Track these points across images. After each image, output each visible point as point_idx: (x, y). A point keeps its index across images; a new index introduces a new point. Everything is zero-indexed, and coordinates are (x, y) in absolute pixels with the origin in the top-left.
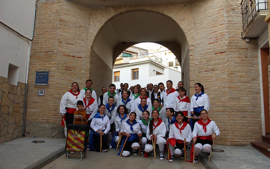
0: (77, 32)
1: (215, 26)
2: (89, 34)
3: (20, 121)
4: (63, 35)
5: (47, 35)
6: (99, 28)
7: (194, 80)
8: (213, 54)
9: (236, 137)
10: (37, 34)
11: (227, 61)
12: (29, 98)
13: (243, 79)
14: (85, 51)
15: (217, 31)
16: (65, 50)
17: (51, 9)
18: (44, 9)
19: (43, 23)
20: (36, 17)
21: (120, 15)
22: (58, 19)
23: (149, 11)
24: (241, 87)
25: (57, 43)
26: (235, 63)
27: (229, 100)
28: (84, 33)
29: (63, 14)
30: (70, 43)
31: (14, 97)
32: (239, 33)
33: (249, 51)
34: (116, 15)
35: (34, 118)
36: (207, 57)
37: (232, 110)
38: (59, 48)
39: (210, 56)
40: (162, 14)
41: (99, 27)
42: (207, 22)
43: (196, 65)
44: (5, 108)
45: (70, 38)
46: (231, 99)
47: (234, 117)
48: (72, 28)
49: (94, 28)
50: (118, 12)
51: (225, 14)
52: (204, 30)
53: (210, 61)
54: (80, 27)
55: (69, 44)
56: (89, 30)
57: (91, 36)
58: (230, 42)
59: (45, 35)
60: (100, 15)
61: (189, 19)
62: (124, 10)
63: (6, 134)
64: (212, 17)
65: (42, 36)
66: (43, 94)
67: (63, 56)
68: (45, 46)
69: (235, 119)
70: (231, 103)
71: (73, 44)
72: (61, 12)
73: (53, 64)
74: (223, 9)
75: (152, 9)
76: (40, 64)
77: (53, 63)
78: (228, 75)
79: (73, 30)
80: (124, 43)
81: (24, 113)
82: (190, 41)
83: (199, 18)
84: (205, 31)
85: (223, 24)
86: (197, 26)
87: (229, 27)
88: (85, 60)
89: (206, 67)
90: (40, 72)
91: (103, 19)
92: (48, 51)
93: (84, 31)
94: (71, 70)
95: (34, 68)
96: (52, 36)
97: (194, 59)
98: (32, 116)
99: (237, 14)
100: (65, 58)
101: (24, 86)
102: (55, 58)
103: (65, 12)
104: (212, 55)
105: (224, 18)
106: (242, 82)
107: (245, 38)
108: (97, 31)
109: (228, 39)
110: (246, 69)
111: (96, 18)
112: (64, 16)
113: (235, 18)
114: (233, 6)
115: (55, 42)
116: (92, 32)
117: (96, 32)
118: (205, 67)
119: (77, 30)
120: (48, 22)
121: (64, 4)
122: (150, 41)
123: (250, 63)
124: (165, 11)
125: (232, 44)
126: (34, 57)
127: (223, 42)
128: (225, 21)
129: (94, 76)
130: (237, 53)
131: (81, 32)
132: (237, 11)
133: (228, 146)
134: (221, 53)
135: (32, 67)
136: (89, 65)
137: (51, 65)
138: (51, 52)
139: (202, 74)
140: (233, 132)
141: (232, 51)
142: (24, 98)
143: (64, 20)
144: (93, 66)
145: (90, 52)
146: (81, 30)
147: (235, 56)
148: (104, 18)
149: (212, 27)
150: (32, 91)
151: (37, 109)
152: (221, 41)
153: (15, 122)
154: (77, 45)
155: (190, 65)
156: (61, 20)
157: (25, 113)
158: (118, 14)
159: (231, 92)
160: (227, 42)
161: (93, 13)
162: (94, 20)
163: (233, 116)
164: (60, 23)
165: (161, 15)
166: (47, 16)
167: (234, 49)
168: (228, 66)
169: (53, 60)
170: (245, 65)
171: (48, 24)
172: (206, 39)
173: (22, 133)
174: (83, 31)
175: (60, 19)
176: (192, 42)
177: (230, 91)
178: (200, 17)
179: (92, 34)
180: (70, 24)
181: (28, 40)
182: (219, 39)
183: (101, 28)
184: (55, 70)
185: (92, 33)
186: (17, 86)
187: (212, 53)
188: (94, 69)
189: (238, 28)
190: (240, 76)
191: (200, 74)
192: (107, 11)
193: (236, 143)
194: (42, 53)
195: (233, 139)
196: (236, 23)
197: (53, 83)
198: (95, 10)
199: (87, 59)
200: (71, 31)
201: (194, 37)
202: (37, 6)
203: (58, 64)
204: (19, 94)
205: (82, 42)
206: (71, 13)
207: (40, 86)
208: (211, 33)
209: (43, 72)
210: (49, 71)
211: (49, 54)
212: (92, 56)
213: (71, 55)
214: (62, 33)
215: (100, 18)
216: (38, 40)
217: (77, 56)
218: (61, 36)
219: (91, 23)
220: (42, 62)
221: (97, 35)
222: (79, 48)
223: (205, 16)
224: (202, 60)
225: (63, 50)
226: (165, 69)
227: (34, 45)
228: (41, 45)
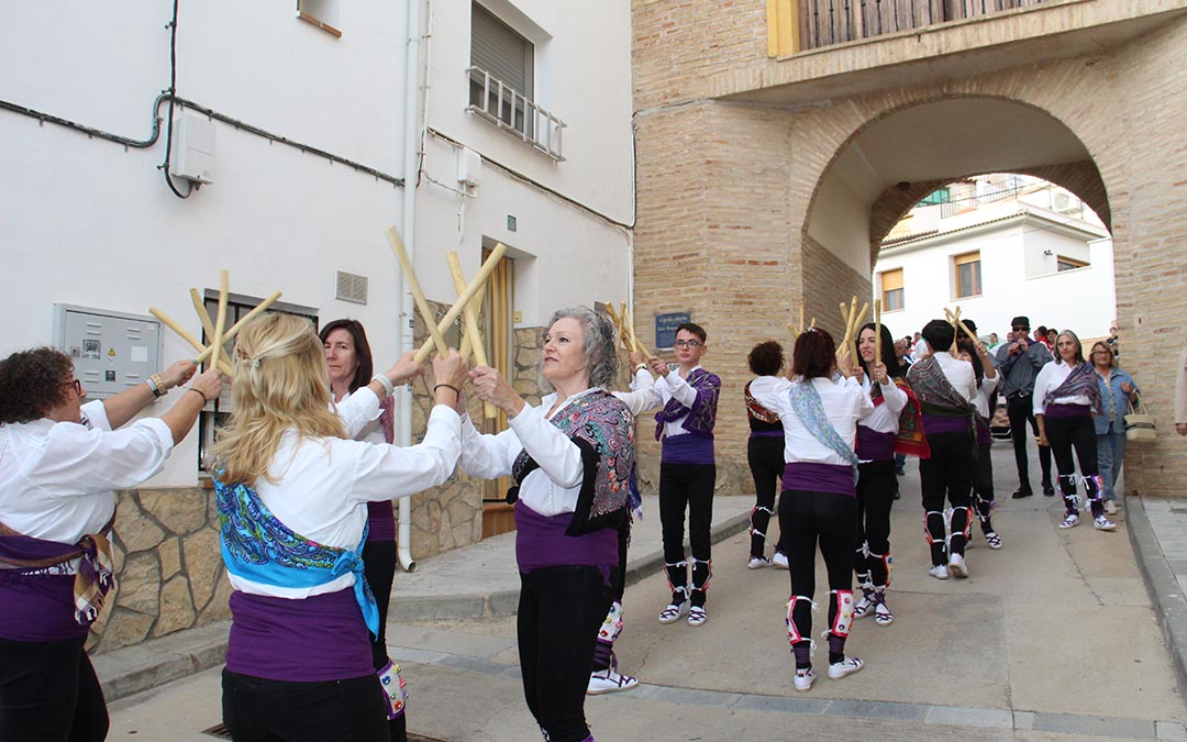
0: (757, 191)
2: (792, 192)
4: (719, 205)
5: (674, 209)
6: (822, 169)
7: (1130, 305)
10: (646, 209)
14: (784, 241)
16: (729, 247)
17: (676, 133)
18: (657, 135)
19: (658, 176)
20: (637, 160)
21: (881, 119)
22: (700, 160)
23: (971, 96)
25: (706, 229)
28: (777, 189)
29: (714, 145)
30: (740, 225)
34: (868, 122)
36: (1168, 227)
38: (713, 243)
39: (1179, 224)
40: (1016, 100)
41: (820, 165)
42: (1165, 113)
43: (1135, 255)
45: (741, 211)
48: (742, 181)
49: (805, 169)
50: (874, 113)
52: (1156, 140)
53: (1177, 240)
55: (738, 227)
56: (792, 178)
57: (800, 197)
59: (669, 209)
60: (819, 130)
61: (1104, 109)
65: (660, 213)
67: (724, 265)
68: (672, 241)
71: (750, 228)
72: (708, 137)
73: (700, 291)
75: (981, 90)
76: (662, 294)
77: (700, 287)
79: (746, 184)
80: (904, 186)
82: (1113, 181)
83: (1140, 100)
84: (1161, 144)
86: (1134, 127)
88: (787, 270)
89: (1167, 260)
90: (666, 316)
91: (832, 140)
92: (683, 254)
93: (778, 183)
94: (751, 303)
95: (648, 306)
96: (688, 211)
100: (730, 269)
102: (704, 273)
103: (718, 138)
108: (816, 180)
111: (806, 137)
112: (717, 148)
115: (700, 227)
116: (801, 181)
117: (811, 181)
118: (1163, 262)
119: (757, 184)
120: (673, 171)
121: (713, 113)
122: (998, 169)
124: (1023, 91)
126: (644, 274)
131: (770, 188)
135: (643, 304)
136: (802, 283)
137: (695, 295)
138: (692, 255)
139: (1156, 284)
143: (719, 159)
144: (812, 282)
145: (800, 245)
146: (770, 182)
148: (832, 137)
154: (760, 228)
156: (709, 162)
158: (874, 119)
161: (798, 123)
162: (804, 145)
164: (709, 172)
165: (1011, 103)
166: (669, 153)
169: (699, 279)
171: (672, 178)
172: (1166, 168)
174: (774, 183)
175: (707, 159)
176: (1121, 183)
178: (1144, 98)
179: (802, 188)
180: (734, 168)
181: (624, 229)
183: (826, 167)
184: (706, 306)
185: (802, 185)
188: (814, 290)
191: (1147, 286)
192: (841, 112)
194: (665, 262)
198: (801, 112)
199: (793, 266)
200: (738, 189)
201: (1127, 166)
202: (636, 129)
203: (714, 289)
205: (774, 216)
206: (736, 136)
209: (674, 315)
210: (690, 312)
211: (686, 263)
212: (806, 254)
213: (747, 260)
214: (715, 200)
215: (819, 139)
216: (649, 224)
217: (765, 260)
218: (716, 207)
219: (796, 156)
220: (667, 287)
221: (816, 190)
222: (767, 235)
223: (1159, 92)
224: (1155, 239)
225: (723, 247)
226: (1094, 245)
227: (641, 242)
228: (660, 239)
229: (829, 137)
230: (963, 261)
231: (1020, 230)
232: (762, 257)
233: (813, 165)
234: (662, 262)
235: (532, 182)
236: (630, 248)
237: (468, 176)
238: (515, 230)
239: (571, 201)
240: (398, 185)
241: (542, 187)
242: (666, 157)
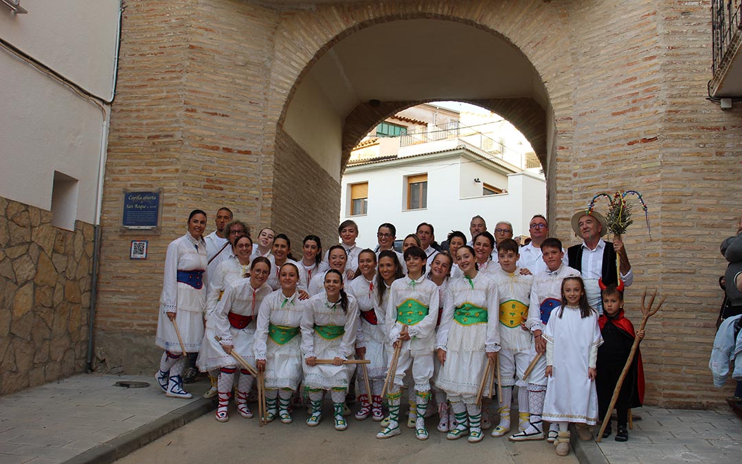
0: (237, 81)
1: (632, 64)
2: (272, 87)
3: (79, 329)
4: (197, 90)
5: (154, 89)
6: (301, 69)
8: (623, 146)
9: (683, 384)
10: (126, 86)
11: (662, 166)
12: (104, 265)
13: (709, 217)
14: (260, 133)
15: (635, 78)
16: (205, 132)
17: (163, 15)
18: (144, 15)
19: (141, 55)
20: (122, 37)
21: (360, 28)
22: (183, 44)
23: (443, 17)
24: (700, 239)
25: (183, 112)
26: (684, 170)
27: (664, 276)
28: (258, 83)
29: (199, 31)
30: (218, 112)
31: (68, 261)
32: (700, 83)
33: (728, 136)
34: (349, 29)
35: (118, 320)
36: (606, 152)
37: (674, 306)
38: (189, 127)
39: (613, 150)
40: (481, 25)
41: (300, 64)
42: (609, 50)
43: (575, 175)
44: (43, 292)
45: (220, 99)
46: (672, 275)
47: (678, 324)
48: (223, 70)
49: (285, 67)
50: (354, 22)
51: (660, 26)
52: (601, 73)
53: (614, 163)
54: (246, 65)
55: (216, 114)
56: (273, 74)
57: (279, 92)
58: (673, 109)
59: (149, 89)
60: (301, 30)
61: (556, 42)
62: (371, 15)
63: (47, 362)
64: (623, 35)
65: (139, 92)
66: (144, 256)
67: (197, 149)
68: (149, 121)
69: (681, 330)
70: (672, 286)
71: (227, 116)
72: (193, 23)
73: (170, 173)
74: (654, 13)
75: (452, 12)
76: (134, 172)
77: (172, 168)
78: (663, 205)
79: (227, 73)
80: (375, 103)
81: (90, 308)
82: (560, 107)
83: (587, 37)
84: (605, 76)
85: (653, 57)
86: (581, 60)
87: (671, 67)
88: (259, 161)
90: (135, 194)
91: (313, 42)
92: (158, 134)
93: (258, 77)
94: (222, 189)
95: (118, 182)
96: (168, 92)
97: (571, 157)
98: (113, 316)
99: (697, 27)
100: (204, 154)
101: (91, 232)
102: (177, 155)
103: (204, 25)
104: (621, 148)
105: (656, 38)
106: (706, 226)
107: (717, 99)
108: (295, 78)
109: (668, 101)
110: (718, 188)
111: (290, 37)
112: (202, 35)
113: (691, 39)
114: (686, 4)
115: (177, 109)
116: (282, 78)
117: (290, 79)
118: (599, 183)
120: (156, 52)
122: (451, 98)
123: (730, 170)
124: (488, 18)
125: (678, 116)
126: (118, 151)
127: (652, 110)
128: (659, 47)
129: (286, 205)
130: (694, 142)
131: (250, 81)
132: (699, 17)
133: (661, 408)
134: (645, 140)
135: (114, 180)
136: (272, 174)
137: (166, 176)
138: (166, 136)
140: (674, 367)
141: (678, 135)
142: (91, 265)
143: (202, 46)
144: (283, 175)
145: (274, 138)
146: (250, 75)
147: (685, 150)
148: (313, 40)
149: (624, 66)
150: (112, 245)
151: (127, 297)
152: (646, 107)
153: (67, 330)
154: (237, 117)
155: (558, 175)
156: (192, 47)
157: (93, 308)
158: (354, 28)
159: (669, 255)
160: (662, 110)
161: (284, 24)
162: (287, 45)
163: (677, 322)
164: (191, 56)
165: (477, 27)
166: (154, 34)
167: (684, 129)
168: (663, 179)
169: (171, 160)
170: (716, 175)
171: (155, 59)
172: (606, 99)
173: (86, 361)
174: (254, 76)
175: (191, 44)
176: (566, 109)
177: (668, 251)
178: (590, 36)
179: (281, 84)
180: (217, 57)
181: (101, 103)
182: (640, 100)
183: (305, 68)
184: (176, 188)
185: (281, 81)
186: (75, 232)
187: (622, 142)
188: (285, 183)
189: (700, 68)
190: (700, 210)
191: (584, 202)
192: (324, 17)
193: (683, 400)
194: (141, 141)
195: (674, 388)
196: (694, 54)
197: (172, 224)
198: (287, 14)
199: (265, 157)
200: (219, 78)
201: (573, 95)
202: (124, 6)
203: (186, 171)
204: (78, 253)
205: (251, 107)
206: (222, 26)
207: (137, 233)
208: (619, 84)
209: (143, 194)
210: (160, 192)
211: (160, 143)
212: (279, 147)
213: (221, 147)
214: (195, 85)
215: (302, 40)
216: (128, 102)
217: (239, 149)
218: (194, 91)
219: (278, 54)
220: (139, 165)
221: (294, 88)
222: (243, 125)
223: (604, 31)
224: (593, 161)
225: (198, 131)
226: (511, 178)
227: (118, 118)
228: (138, 117)
229: (310, 40)
230: (415, 181)
231: (458, 161)
232: (237, 145)
233: (294, 64)
234: (136, 141)
236: (106, 124)
242: (151, 37)
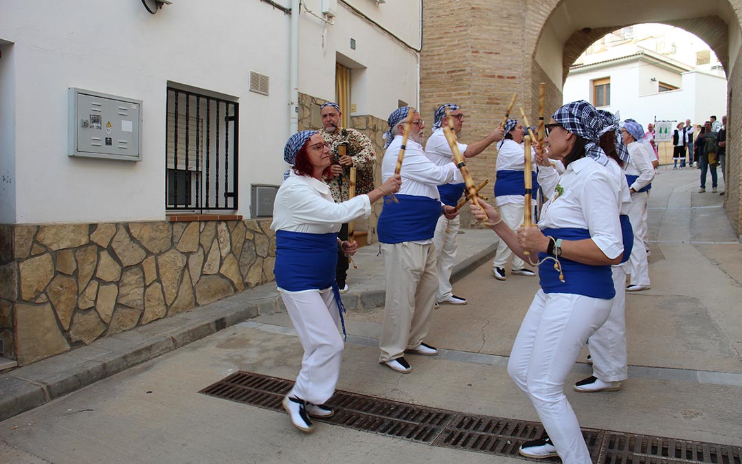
0: (504, 29)
2: (526, 30)
4: (478, 37)
5: (448, 39)
6: (547, 16)
10: (429, 39)
14: (520, 63)
16: (486, 66)
19: (438, 17)
20: (424, 5)
22: (467, 6)
25: (470, 54)
28: (517, 28)
30: (493, 51)
38: (475, 63)
41: (546, 13)
45: (493, 42)
48: (494, 22)
49: (536, 15)
54: (509, 16)
55: (491, 53)
56: (527, 21)
57: (532, 34)
59: (445, 40)
65: (438, 42)
67: (481, 78)
68: (447, 61)
71: (499, 54)
73: (465, 95)
76: (439, 96)
77: (466, 92)
79: (497, 24)
80: (587, 31)
88: (521, 83)
92: (454, 69)
93: (517, 24)
94: (498, 104)
95: (429, 104)
96: (458, 41)
100: (485, 81)
102: (469, 83)
108: (543, 22)
115: (466, 52)
116: (533, 23)
117: (540, 24)
119: (504, 25)
120: (448, 14)
126: (427, 83)
131: (512, 27)
135: (426, 102)
136: (531, 92)
138: (460, 71)
143: (480, 6)
144: (535, 91)
145: (530, 66)
146: (512, 24)
154: (505, 54)
156: (473, 8)
164: (473, 14)
169: (465, 86)
171: (448, 18)
175: (472, 6)
179: (533, 28)
180: (489, 13)
181: (415, 52)
183: (550, 14)
184: (469, 105)
185: (533, 25)
194: (442, 75)
197: (469, 129)
199: (525, 80)
200: (493, 28)
203: (475, 94)
205: (514, 46)
211: (456, 75)
212: (534, 72)
213: (496, 75)
214: (476, 34)
216: (431, 49)
217: (508, 76)
218: (477, 39)
219: (530, 6)
220: (443, 91)
221: (542, 29)
222: (509, 59)
225: (481, 66)
226: (685, 76)
227: (425, 61)
228: (439, 59)
230: (599, 84)
231: (637, 64)
232: (507, 73)
233: (542, 13)
234: (439, 75)
235: (365, 17)
236: (418, 65)
237: (330, 9)
238: (355, 49)
239: (386, 31)
240: (287, 13)
241: (370, 20)
242: (443, 4)
